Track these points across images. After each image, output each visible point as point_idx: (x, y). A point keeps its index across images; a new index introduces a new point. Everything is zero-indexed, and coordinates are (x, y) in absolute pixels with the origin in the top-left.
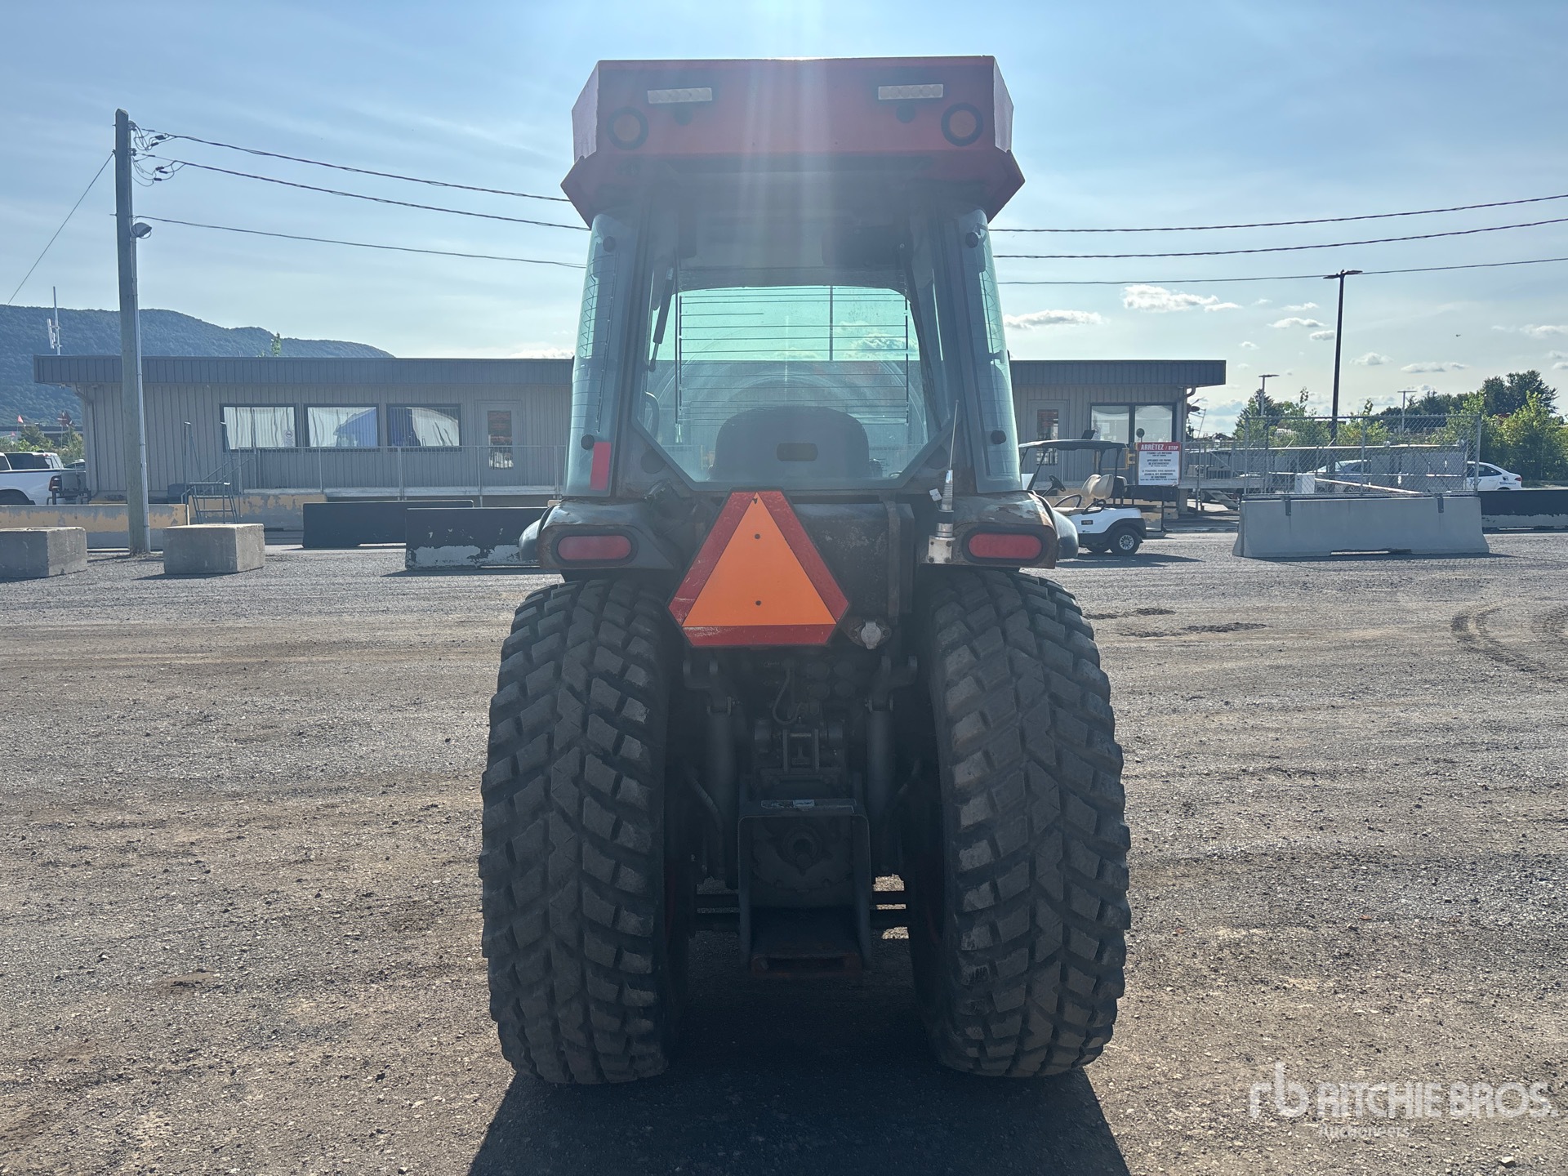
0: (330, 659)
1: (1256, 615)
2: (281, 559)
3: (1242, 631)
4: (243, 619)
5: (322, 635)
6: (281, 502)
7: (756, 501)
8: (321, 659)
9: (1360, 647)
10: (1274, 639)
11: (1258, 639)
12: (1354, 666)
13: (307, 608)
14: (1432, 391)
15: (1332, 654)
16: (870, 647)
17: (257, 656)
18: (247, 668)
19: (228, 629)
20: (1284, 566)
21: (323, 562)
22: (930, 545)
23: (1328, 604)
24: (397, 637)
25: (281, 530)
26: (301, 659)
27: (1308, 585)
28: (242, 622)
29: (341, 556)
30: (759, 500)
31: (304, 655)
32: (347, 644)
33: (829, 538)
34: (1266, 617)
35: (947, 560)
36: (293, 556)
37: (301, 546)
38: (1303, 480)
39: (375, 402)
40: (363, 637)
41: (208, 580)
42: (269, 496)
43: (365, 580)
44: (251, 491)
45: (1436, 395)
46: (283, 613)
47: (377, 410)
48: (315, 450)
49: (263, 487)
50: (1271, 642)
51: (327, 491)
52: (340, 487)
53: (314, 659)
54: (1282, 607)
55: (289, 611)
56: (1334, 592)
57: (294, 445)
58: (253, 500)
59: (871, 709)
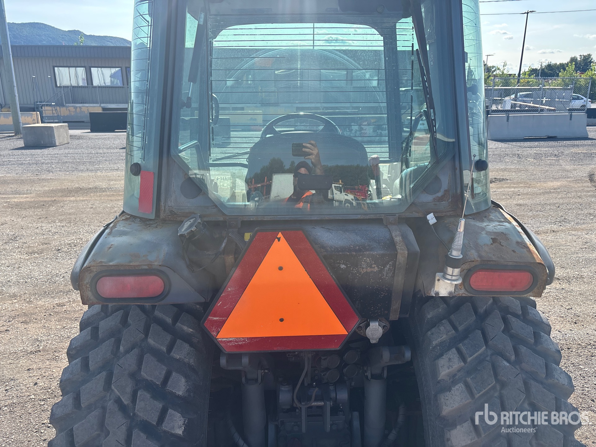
0: (86, 198)
1: (502, 173)
2: (79, 138)
3: (498, 182)
4: (51, 173)
5: (85, 184)
6: (82, 110)
7: (279, 239)
8: (81, 198)
9: (553, 192)
10: (515, 188)
11: (506, 187)
12: (554, 204)
13: (82, 167)
14: (550, 62)
15: (542, 198)
16: (373, 342)
17: (51, 197)
18: (45, 204)
19: (43, 179)
20: (506, 145)
21: (97, 140)
22: (437, 282)
23: (532, 167)
24: (119, 185)
25: (83, 122)
26: (72, 199)
27: (520, 156)
28: (50, 176)
29: (106, 137)
30: (282, 239)
31: (74, 196)
32: (96, 189)
33: (343, 266)
34: (506, 175)
35: (450, 293)
36: (85, 137)
37: (89, 131)
38: (507, 102)
39: (120, 66)
40: (104, 185)
41: (42, 150)
42: (77, 107)
43: (112, 151)
44: (69, 105)
45: (551, 63)
46: (70, 171)
47: (121, 69)
48: (95, 87)
49: (74, 103)
50: (513, 189)
51: (102, 105)
52: (108, 103)
53: (78, 199)
54: (512, 168)
55: (74, 169)
56: (532, 160)
57: (86, 85)
58: (70, 108)
59: (369, 376)
